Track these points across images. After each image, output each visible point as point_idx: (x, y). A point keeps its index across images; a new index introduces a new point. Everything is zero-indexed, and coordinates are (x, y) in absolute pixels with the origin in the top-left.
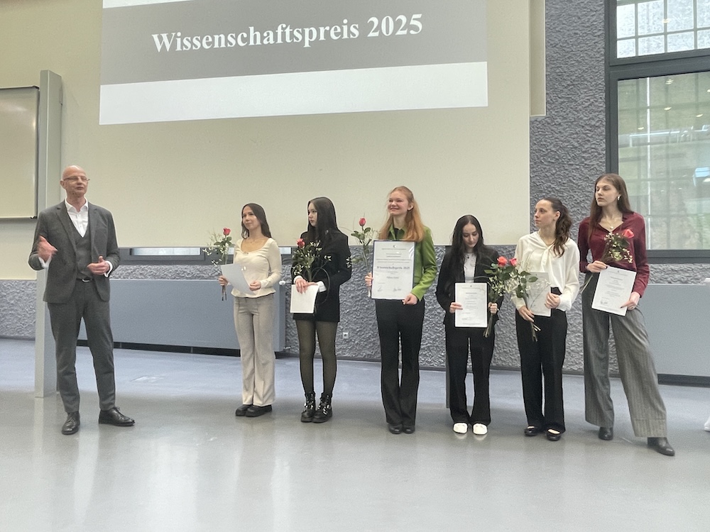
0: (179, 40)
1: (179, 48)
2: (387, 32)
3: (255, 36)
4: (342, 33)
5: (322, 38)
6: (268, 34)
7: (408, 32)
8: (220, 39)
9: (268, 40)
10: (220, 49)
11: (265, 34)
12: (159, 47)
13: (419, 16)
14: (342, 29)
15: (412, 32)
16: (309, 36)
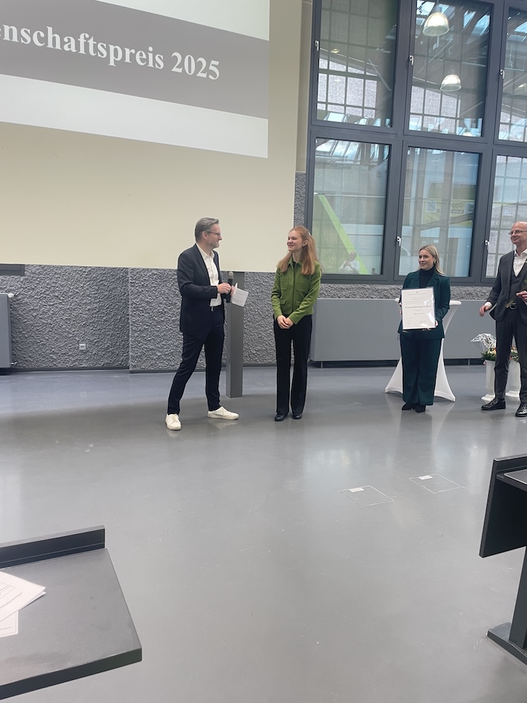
2: (190, 71)
3: (54, 39)
4: (147, 60)
5: (128, 60)
6: (69, 40)
7: (208, 76)
8: (11, 31)
9: (69, 47)
10: (10, 43)
11: (66, 40)
13: (217, 63)
14: (147, 56)
15: (210, 77)
16: (114, 54)
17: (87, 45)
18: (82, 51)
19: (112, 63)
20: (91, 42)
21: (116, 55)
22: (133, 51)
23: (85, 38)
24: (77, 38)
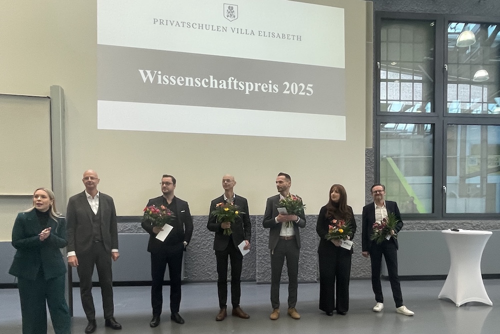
0: (160, 77)
1: (160, 82)
3: (214, 82)
4: (268, 89)
6: (222, 82)
7: (306, 94)
8: (189, 80)
10: (189, 87)
11: (220, 82)
12: (145, 79)
13: (311, 85)
14: (268, 86)
15: (308, 94)
16: (248, 87)
17: (232, 84)
18: (230, 88)
19: (247, 93)
20: (235, 82)
21: (250, 88)
22: (260, 84)
23: (232, 80)
24: (227, 80)
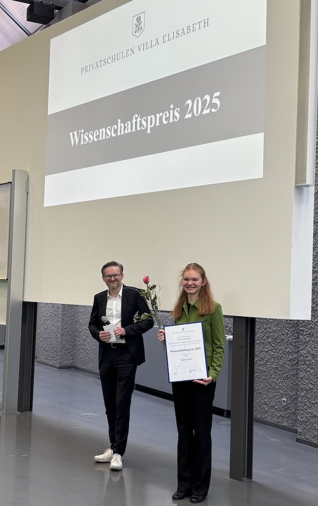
0: (82, 136)
1: (82, 143)
2: (197, 112)
3: (121, 127)
4: (169, 118)
5: (158, 124)
7: (211, 110)
8: (102, 132)
9: (128, 129)
10: (102, 141)
11: (126, 125)
12: (73, 142)
13: (218, 94)
14: (169, 114)
17: (136, 123)
18: (134, 130)
19: (149, 132)
20: (139, 120)
21: (151, 123)
22: (161, 114)
23: (136, 118)
24: (131, 120)
